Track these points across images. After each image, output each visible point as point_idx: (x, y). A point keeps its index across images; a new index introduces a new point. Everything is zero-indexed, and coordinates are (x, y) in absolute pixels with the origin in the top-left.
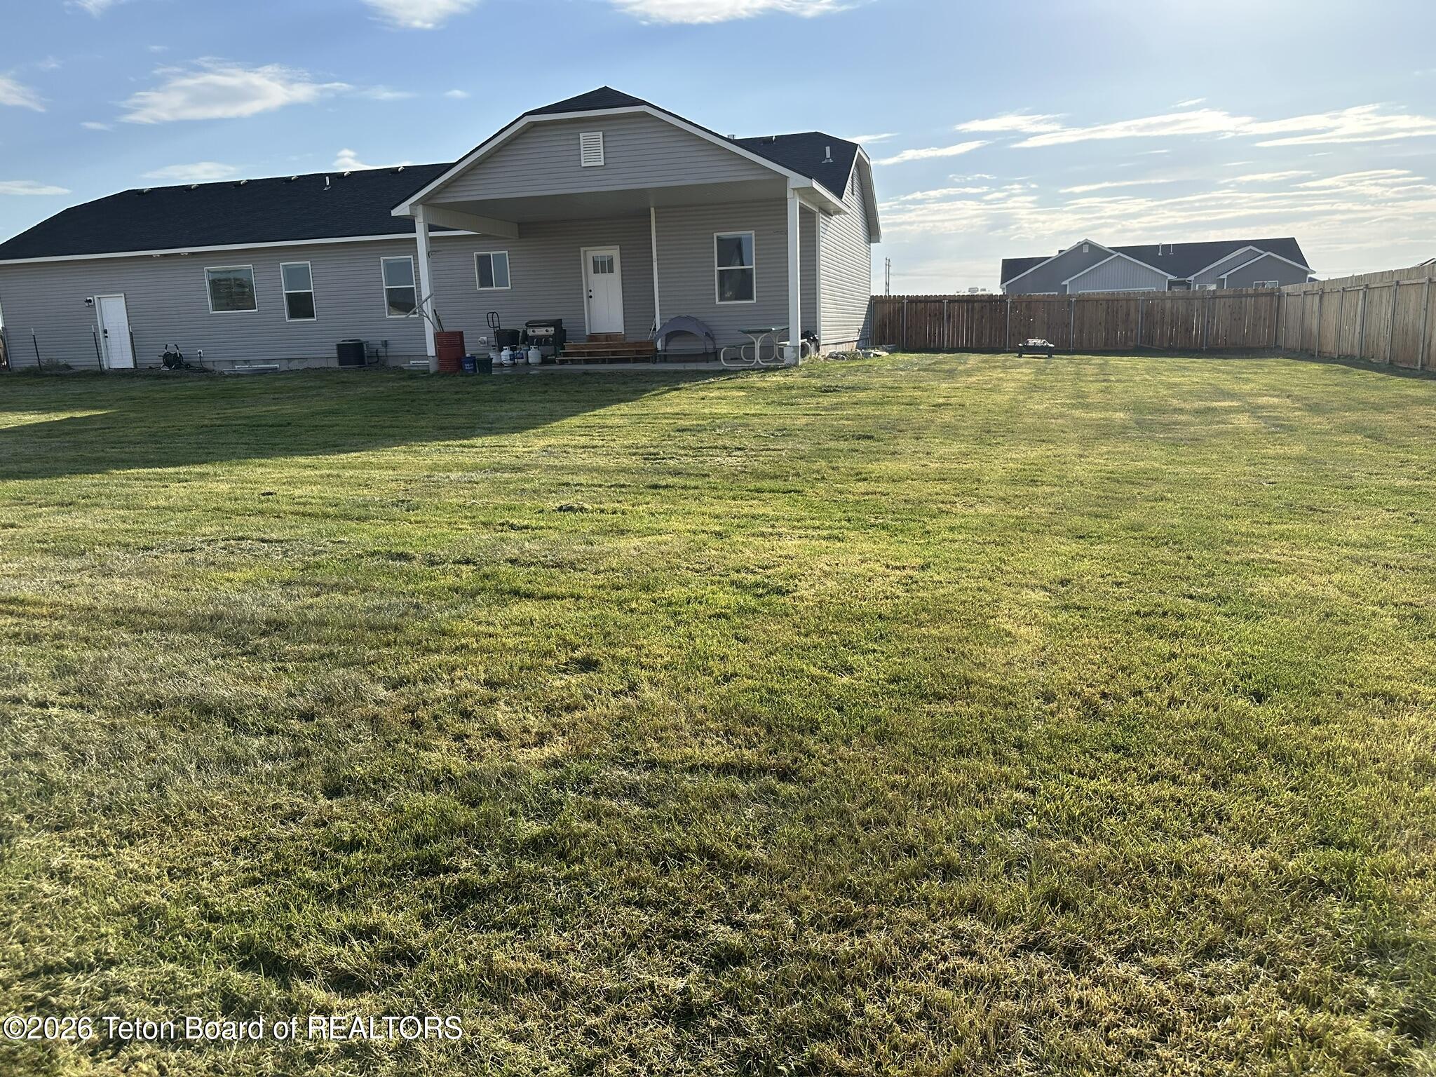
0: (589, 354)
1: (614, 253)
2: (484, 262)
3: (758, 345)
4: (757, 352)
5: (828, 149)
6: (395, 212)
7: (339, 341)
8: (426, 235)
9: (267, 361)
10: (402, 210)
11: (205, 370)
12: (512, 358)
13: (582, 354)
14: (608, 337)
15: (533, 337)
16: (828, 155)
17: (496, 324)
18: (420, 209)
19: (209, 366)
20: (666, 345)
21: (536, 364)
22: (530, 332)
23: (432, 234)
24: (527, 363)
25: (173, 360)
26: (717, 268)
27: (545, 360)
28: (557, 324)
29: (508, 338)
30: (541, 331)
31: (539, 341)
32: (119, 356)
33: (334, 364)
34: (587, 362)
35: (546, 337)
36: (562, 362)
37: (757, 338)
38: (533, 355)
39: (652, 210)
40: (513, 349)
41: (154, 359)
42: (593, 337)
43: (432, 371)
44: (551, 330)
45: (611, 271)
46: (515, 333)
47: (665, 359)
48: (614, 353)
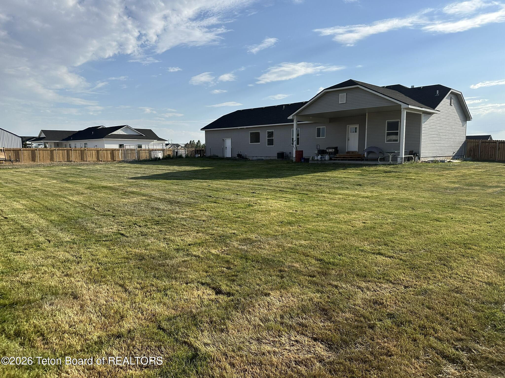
0: (343, 157)
1: (357, 126)
2: (319, 130)
3: (391, 157)
4: (390, 159)
5: (438, 91)
6: (288, 118)
7: (278, 152)
8: (296, 123)
9: (261, 157)
10: (290, 117)
11: (247, 159)
12: (321, 158)
13: (341, 157)
14: (353, 152)
15: (328, 152)
16: (438, 93)
17: (319, 148)
18: (295, 117)
19: (248, 157)
20: (368, 155)
21: (328, 160)
22: (327, 151)
23: (298, 123)
24: (325, 160)
25: (239, 155)
26: (386, 132)
27: (331, 159)
28: (336, 148)
29: (322, 152)
30: (330, 150)
31: (330, 153)
32: (228, 154)
33: (276, 158)
34: (342, 160)
35: (332, 152)
36: (334, 160)
37: (390, 155)
38: (327, 157)
39: (367, 114)
40: (322, 155)
41: (235, 155)
42: (348, 152)
43: (294, 161)
44: (333, 150)
45: (356, 132)
46: (324, 150)
47: (367, 160)
48: (351, 157)
